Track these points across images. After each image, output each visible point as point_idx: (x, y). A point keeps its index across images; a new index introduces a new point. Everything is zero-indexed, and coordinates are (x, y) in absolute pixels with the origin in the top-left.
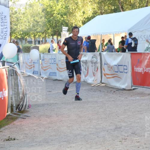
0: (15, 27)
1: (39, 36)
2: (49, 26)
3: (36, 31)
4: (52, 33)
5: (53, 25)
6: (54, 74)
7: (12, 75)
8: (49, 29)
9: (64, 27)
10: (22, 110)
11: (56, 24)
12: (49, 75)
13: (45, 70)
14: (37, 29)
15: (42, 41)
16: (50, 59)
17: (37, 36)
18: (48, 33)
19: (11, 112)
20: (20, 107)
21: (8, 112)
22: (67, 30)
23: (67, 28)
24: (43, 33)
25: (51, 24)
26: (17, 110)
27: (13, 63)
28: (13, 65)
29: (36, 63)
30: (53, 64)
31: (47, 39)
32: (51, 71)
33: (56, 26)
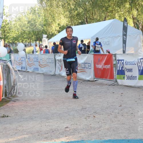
0: (8, 34)
1: (26, 41)
2: (33, 34)
3: (23, 37)
4: (35, 39)
5: (36, 33)
6: (37, 69)
7: (6, 69)
8: (33, 36)
9: (44, 35)
10: (13, 95)
11: (38, 33)
12: (34, 70)
13: (30, 66)
14: (24, 36)
15: (28, 45)
16: (34, 58)
17: (24, 41)
18: (32, 39)
19: (5, 97)
20: (12, 93)
21: (3, 96)
22: (46, 37)
23: (46, 35)
24: (28, 39)
25: (34, 33)
26: (10, 95)
27: (6, 61)
28: (6, 62)
29: (23, 61)
30: (36, 61)
31: (32, 43)
32: (35, 67)
33: (38, 34)
